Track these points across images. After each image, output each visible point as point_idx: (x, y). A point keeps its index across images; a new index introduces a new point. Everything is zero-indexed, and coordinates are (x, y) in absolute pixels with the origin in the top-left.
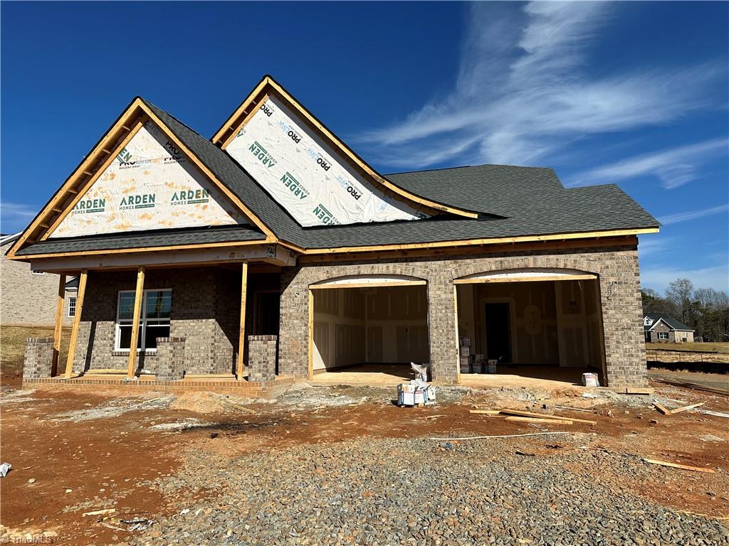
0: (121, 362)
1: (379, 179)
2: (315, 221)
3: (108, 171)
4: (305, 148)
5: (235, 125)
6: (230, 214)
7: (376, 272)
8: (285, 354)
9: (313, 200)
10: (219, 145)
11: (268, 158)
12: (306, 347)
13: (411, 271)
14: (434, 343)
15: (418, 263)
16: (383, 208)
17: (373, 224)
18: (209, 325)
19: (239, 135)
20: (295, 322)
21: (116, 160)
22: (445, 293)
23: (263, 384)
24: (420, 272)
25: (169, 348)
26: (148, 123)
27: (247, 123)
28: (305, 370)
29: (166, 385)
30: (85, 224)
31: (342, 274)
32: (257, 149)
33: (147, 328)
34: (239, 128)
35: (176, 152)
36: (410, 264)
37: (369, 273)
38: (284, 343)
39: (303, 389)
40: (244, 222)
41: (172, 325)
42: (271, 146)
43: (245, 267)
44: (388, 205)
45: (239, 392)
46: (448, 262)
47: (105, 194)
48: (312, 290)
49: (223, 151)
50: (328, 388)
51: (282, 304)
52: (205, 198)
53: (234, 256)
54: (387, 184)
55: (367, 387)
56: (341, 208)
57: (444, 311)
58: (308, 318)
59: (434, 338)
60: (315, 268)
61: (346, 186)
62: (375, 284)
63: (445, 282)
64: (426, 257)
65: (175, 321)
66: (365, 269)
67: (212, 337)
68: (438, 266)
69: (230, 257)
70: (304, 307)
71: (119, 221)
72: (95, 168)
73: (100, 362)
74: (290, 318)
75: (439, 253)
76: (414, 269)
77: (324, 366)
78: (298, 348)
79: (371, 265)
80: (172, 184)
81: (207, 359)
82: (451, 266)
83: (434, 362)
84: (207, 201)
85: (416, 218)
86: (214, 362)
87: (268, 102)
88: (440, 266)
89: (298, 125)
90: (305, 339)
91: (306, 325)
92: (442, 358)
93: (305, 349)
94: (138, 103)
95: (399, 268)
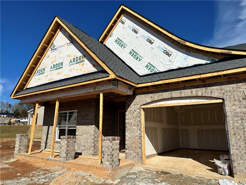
0: (57, 146)
1: (182, 42)
2: (146, 72)
3: (47, 55)
4: (141, 35)
5: (109, 32)
6: (94, 66)
7: (183, 95)
8: (129, 147)
9: (145, 61)
10: (102, 42)
11: (123, 44)
12: (141, 144)
13: (209, 93)
14: (233, 146)
15: (214, 87)
16: (185, 59)
17: (180, 69)
18: (92, 128)
19: (110, 36)
20: (134, 127)
21: (50, 49)
22: (240, 107)
23: (110, 170)
24: (217, 93)
25: (65, 142)
26: (62, 29)
27: (114, 30)
28: (141, 158)
29: (63, 163)
30: (38, 80)
31: (160, 98)
32: (119, 42)
33: (68, 130)
34: (110, 33)
35: (72, 39)
36: (209, 88)
37: (179, 96)
38: (128, 141)
39: (139, 172)
40: (101, 69)
41: (77, 128)
42: (125, 38)
43: (101, 95)
44: (189, 57)
45: (97, 173)
46: (240, 84)
47: (45, 65)
48: (143, 109)
49: (104, 45)
50: (155, 172)
51: (127, 117)
52: (83, 59)
53: (95, 90)
54: (188, 44)
55: (182, 175)
56: (160, 63)
57: (240, 122)
58: (141, 126)
59: (233, 142)
60: (144, 95)
61: (163, 50)
62: (183, 103)
63: (239, 99)
64: (220, 82)
65: (78, 126)
66: (176, 94)
67: (94, 135)
68: (231, 88)
69: (93, 90)
70: (139, 119)
71: (49, 77)
72: (42, 54)
73: (50, 145)
74: (131, 125)
75: (232, 78)
76: (211, 91)
77: (155, 152)
78: (136, 144)
79: (180, 91)
80: (70, 55)
81: (91, 147)
82: (242, 87)
83: (235, 161)
84: (84, 61)
85: (209, 62)
86: (94, 149)
87: (123, 18)
88: (233, 88)
89: (137, 25)
90: (140, 139)
91: (140, 130)
92: (241, 158)
93: (140, 145)
94: (56, 19)
95: (200, 91)
